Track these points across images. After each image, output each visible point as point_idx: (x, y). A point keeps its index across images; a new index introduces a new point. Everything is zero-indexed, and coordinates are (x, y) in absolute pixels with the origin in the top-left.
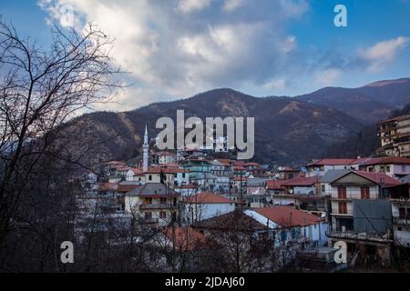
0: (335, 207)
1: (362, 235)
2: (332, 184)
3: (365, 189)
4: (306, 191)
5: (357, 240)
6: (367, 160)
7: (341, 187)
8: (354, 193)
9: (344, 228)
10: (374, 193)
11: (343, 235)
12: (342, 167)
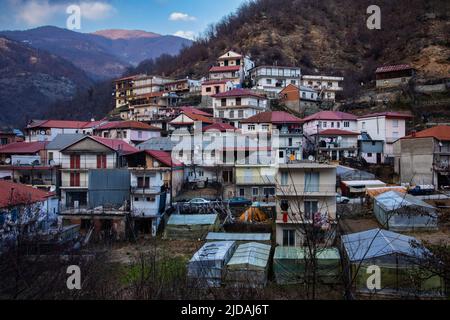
0: (66, 179)
1: (99, 209)
2: (64, 152)
3: (101, 156)
4: (28, 160)
5: (92, 215)
6: (103, 123)
7: (75, 156)
8: (89, 162)
9: (76, 203)
10: (111, 161)
11: (76, 211)
12: (73, 131)
